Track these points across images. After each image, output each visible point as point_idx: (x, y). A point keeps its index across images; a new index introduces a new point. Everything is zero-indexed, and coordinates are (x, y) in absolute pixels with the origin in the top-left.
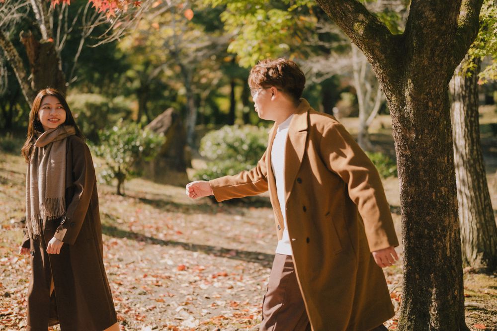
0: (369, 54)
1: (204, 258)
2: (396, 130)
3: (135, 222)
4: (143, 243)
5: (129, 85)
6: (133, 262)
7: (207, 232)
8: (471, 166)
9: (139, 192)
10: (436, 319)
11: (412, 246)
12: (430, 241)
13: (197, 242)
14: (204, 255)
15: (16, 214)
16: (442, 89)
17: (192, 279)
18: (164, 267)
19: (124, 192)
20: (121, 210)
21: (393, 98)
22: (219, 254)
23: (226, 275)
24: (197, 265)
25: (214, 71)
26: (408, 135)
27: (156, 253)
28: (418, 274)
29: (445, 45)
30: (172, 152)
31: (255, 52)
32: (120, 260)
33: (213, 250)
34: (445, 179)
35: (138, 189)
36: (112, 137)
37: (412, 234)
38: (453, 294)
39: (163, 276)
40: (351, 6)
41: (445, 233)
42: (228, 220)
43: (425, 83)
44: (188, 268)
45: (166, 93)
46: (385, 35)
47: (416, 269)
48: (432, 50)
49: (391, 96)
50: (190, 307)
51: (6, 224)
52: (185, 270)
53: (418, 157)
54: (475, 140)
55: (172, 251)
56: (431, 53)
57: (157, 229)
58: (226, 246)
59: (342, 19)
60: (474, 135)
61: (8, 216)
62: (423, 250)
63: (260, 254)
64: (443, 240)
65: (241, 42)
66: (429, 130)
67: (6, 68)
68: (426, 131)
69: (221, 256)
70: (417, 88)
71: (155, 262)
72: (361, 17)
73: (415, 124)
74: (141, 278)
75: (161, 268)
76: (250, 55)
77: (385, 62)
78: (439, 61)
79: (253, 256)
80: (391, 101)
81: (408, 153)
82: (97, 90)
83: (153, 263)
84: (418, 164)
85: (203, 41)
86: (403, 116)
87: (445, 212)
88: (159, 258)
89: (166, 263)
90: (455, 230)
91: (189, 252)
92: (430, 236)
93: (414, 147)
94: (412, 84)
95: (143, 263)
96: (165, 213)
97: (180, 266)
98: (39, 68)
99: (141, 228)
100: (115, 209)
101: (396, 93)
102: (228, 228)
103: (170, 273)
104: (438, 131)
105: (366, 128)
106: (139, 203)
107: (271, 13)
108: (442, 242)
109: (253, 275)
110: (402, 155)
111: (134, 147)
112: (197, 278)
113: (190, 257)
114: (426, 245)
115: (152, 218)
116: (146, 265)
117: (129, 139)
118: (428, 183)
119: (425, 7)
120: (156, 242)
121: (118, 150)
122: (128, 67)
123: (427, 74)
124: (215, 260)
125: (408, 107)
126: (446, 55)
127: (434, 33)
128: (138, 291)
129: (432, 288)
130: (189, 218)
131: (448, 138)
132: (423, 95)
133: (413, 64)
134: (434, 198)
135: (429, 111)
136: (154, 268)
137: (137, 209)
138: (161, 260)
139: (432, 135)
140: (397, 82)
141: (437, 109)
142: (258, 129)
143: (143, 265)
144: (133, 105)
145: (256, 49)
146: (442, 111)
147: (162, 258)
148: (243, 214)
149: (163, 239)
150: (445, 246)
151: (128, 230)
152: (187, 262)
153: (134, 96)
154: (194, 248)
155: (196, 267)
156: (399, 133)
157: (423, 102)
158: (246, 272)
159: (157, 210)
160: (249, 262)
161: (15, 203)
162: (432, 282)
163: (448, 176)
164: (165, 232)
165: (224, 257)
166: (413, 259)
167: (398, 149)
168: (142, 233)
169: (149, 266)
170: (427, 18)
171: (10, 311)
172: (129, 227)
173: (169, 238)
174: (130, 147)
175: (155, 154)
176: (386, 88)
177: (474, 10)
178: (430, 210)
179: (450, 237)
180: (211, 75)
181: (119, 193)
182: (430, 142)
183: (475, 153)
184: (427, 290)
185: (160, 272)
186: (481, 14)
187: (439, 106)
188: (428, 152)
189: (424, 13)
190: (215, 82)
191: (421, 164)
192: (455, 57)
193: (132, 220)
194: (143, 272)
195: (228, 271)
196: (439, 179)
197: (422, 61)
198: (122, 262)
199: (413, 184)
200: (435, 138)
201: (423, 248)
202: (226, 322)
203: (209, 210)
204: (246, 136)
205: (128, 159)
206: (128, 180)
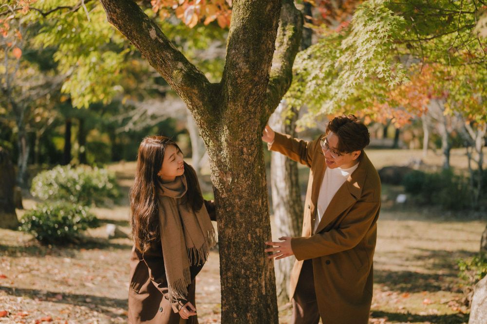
0: (188, 100)
1: (28, 303)
2: (214, 174)
7: (34, 276)
8: (291, 207)
11: (230, 286)
12: (246, 280)
13: (21, 286)
14: (28, 300)
16: (256, 136)
21: (210, 143)
22: (44, 298)
23: (51, 320)
24: (21, 311)
25: (50, 110)
26: (225, 179)
28: (236, 312)
29: (258, 94)
31: (88, 93)
33: (39, 294)
34: (260, 220)
37: (230, 274)
40: (170, 54)
41: (260, 272)
42: (56, 263)
43: (240, 130)
44: (10, 314)
46: (203, 83)
47: (234, 309)
48: (245, 99)
49: (209, 142)
52: (7, 317)
53: (234, 200)
56: (245, 102)
58: (52, 290)
59: (162, 67)
60: (294, 178)
62: (240, 289)
63: (87, 296)
64: (259, 279)
65: (75, 82)
66: (244, 174)
68: (241, 175)
69: (46, 300)
70: (233, 133)
72: (180, 65)
73: (231, 169)
76: (84, 96)
77: (202, 109)
78: (253, 109)
79: (80, 299)
80: (208, 146)
81: (225, 196)
84: (235, 206)
85: (37, 79)
86: (220, 160)
87: (260, 252)
90: (270, 269)
91: (12, 297)
92: (247, 276)
93: (230, 191)
94: (228, 131)
97: (2, 313)
101: (213, 139)
102: (56, 271)
104: (253, 175)
105: (200, 169)
107: (105, 55)
108: (258, 281)
109: (79, 319)
110: (220, 198)
113: (13, 302)
114: (242, 284)
118: (244, 225)
119: (239, 58)
123: (242, 122)
124: (40, 304)
125: (225, 152)
126: (259, 104)
127: (247, 83)
130: (15, 261)
131: (262, 182)
132: (237, 140)
133: (228, 112)
134: (249, 239)
135: (244, 156)
139: (246, 179)
140: (214, 128)
141: (251, 155)
142: (91, 169)
145: (89, 90)
146: (256, 156)
148: (73, 256)
150: (260, 285)
152: (10, 308)
154: (18, 292)
155: (20, 312)
156: (216, 176)
157: (238, 148)
158: (72, 316)
160: (75, 305)
162: (249, 320)
163: (262, 218)
165: (49, 301)
166: (231, 298)
170: (240, 68)
176: (204, 134)
177: (288, 62)
178: (246, 251)
179: (265, 276)
180: (46, 114)
182: (245, 186)
183: (294, 194)
186: (294, 67)
187: (253, 151)
188: (244, 195)
189: (238, 64)
190: (51, 121)
191: (238, 207)
192: (269, 106)
195: (53, 315)
196: (254, 221)
197: (237, 109)
199: (230, 226)
200: (249, 182)
201: (240, 287)
203: (37, 253)
204: (79, 176)
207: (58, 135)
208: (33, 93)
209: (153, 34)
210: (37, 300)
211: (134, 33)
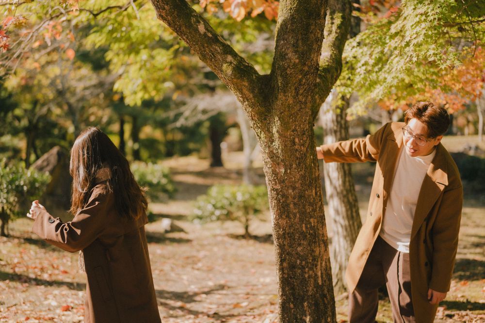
0: (238, 93)
2: (267, 165)
3: (19, 263)
4: (27, 284)
5: (16, 123)
6: (15, 305)
8: (344, 196)
9: (25, 232)
11: (286, 276)
12: (302, 271)
13: (82, 281)
16: (308, 126)
17: (76, 319)
18: (47, 308)
19: (8, 232)
20: (4, 252)
21: (262, 135)
24: (82, 305)
25: (103, 109)
26: (277, 170)
27: (40, 294)
28: (293, 303)
29: (308, 84)
30: (59, 191)
31: (140, 91)
32: (2, 303)
34: (314, 210)
35: (23, 228)
37: (285, 265)
38: (326, 321)
39: (46, 317)
40: (219, 48)
41: (316, 263)
43: (291, 120)
44: (72, 308)
45: (56, 132)
46: (252, 76)
47: (290, 299)
48: (296, 89)
49: (261, 133)
52: (70, 311)
53: (287, 190)
54: (347, 172)
55: (56, 291)
56: (295, 92)
57: (42, 270)
59: (211, 61)
60: (347, 169)
62: (296, 279)
64: (315, 269)
65: (127, 80)
66: (296, 164)
68: (294, 166)
70: (284, 124)
71: (38, 303)
72: (230, 58)
73: (283, 159)
74: (23, 321)
75: (44, 309)
76: (135, 93)
77: (253, 101)
78: (304, 99)
80: (260, 138)
81: (278, 187)
83: (36, 305)
84: (288, 197)
85: (90, 79)
86: (272, 152)
87: (315, 242)
88: (42, 299)
89: (49, 305)
90: (326, 259)
91: (74, 292)
92: (302, 266)
93: (283, 181)
94: (279, 122)
95: (26, 305)
96: (51, 253)
97: (64, 307)
99: (25, 269)
101: (264, 131)
103: (54, 314)
104: (306, 166)
105: (251, 162)
106: (24, 243)
107: (155, 52)
108: (314, 272)
110: (273, 189)
111: (17, 187)
112: (81, 318)
113: (75, 297)
114: (298, 275)
115: (37, 258)
116: (29, 307)
117: (13, 178)
118: (298, 215)
119: (288, 48)
120: (40, 283)
121: (2, 190)
122: (15, 106)
123: (293, 112)
125: (277, 144)
126: (310, 94)
127: (297, 74)
129: (306, 316)
130: (76, 257)
131: (315, 172)
132: (289, 131)
133: (279, 103)
134: (304, 229)
135: (296, 147)
136: (37, 310)
137: (21, 249)
138: (44, 301)
139: (299, 170)
140: (265, 119)
141: (303, 145)
142: (145, 165)
143: (25, 307)
144: (21, 143)
145: (140, 87)
146: (308, 146)
147: (46, 299)
149: (48, 280)
150: (316, 275)
151: (11, 271)
152: (72, 302)
153: (22, 135)
154: (79, 287)
156: (269, 168)
157: (290, 138)
159: (43, 250)
162: (306, 311)
163: (316, 208)
164: (50, 272)
166: (287, 289)
167: (269, 184)
168: (26, 274)
169: (32, 309)
170: (290, 59)
172: (12, 268)
173: (54, 278)
174: (14, 187)
175: (41, 193)
176: (255, 125)
177: (337, 51)
178: (300, 241)
179: (321, 266)
180: (100, 113)
181: (3, 234)
182: (298, 176)
183: (347, 184)
184: (301, 319)
185: (43, 313)
186: (344, 55)
187: (305, 142)
188: (297, 185)
189: (287, 54)
190: (105, 119)
191: (291, 197)
192: (319, 95)
193: (16, 261)
194: (26, 314)
196: (308, 211)
197: (287, 99)
198: (4, 306)
199: (284, 217)
200: (302, 173)
205: (12, 199)
206: (12, 220)
207: (113, 133)
208: (87, 92)
209: (201, 28)
211: (183, 28)
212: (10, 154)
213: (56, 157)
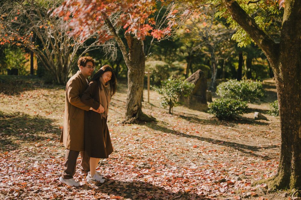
1: (207, 144)
3: (176, 126)
4: (179, 136)
5: (182, 54)
6: (173, 143)
7: (212, 133)
9: (180, 113)
10: (294, 165)
11: (284, 133)
12: (291, 131)
14: (207, 142)
15: (120, 119)
16: (295, 67)
17: (199, 151)
18: (187, 146)
19: (172, 112)
20: (170, 121)
22: (215, 142)
23: (216, 151)
26: (281, 85)
27: (184, 140)
28: (287, 145)
30: (199, 93)
32: (167, 142)
33: (212, 141)
34: (298, 104)
35: (180, 111)
36: (168, 84)
37: (284, 128)
40: (257, 32)
41: (298, 128)
43: (287, 64)
46: (271, 44)
47: (286, 143)
48: (289, 50)
50: (195, 162)
51: (115, 123)
52: (197, 148)
53: (285, 95)
55: (192, 140)
56: (288, 52)
57: (187, 130)
58: (219, 139)
61: (116, 120)
62: (289, 135)
63: (235, 143)
64: (297, 131)
67: (116, 48)
68: (288, 84)
70: (284, 66)
72: (261, 36)
73: (284, 81)
74: (175, 149)
75: (185, 146)
78: (293, 55)
79: (232, 144)
80: (274, 71)
81: (281, 93)
82: (163, 57)
83: (182, 144)
84: (286, 98)
86: (279, 77)
89: (188, 144)
91: (200, 141)
92: (292, 129)
93: (284, 90)
94: (281, 64)
96: (192, 123)
97: (195, 146)
98: (133, 50)
99: (179, 129)
100: (167, 120)
101: (276, 68)
102: (223, 132)
103: (189, 148)
104: (294, 84)
106: (180, 118)
109: (229, 152)
110: (279, 94)
111: (178, 89)
112: (202, 151)
113: (200, 143)
114: (290, 133)
115: (185, 125)
116: (178, 144)
117: (176, 85)
118: (290, 106)
119: (286, 33)
120: (185, 136)
121: (170, 90)
122: (182, 44)
123: (287, 60)
124: (212, 145)
125: (280, 74)
127: (289, 44)
128: (173, 154)
129: (292, 151)
130: (204, 126)
132: (286, 69)
133: (281, 56)
134: (293, 112)
135: (289, 76)
136: (182, 146)
137: (178, 120)
138: (186, 143)
139: (291, 86)
140: (276, 63)
141: (292, 75)
144: (184, 66)
146: (295, 75)
148: (233, 126)
149: (189, 135)
150: (298, 133)
151: (172, 129)
152: (198, 145)
153: (185, 61)
155: (202, 147)
156: (278, 84)
157: (286, 72)
158: (226, 150)
160: (229, 146)
161: (119, 115)
162: (292, 149)
164: (190, 131)
165: (217, 144)
166: (284, 138)
167: (277, 91)
168: (179, 131)
169: (180, 145)
170: (286, 38)
171: (117, 157)
173: (192, 134)
174: (176, 89)
175: (190, 93)
176: (272, 65)
178: (291, 118)
181: (170, 113)
182: (290, 89)
184: (290, 152)
185: (185, 148)
188: (290, 93)
189: (285, 36)
194: (177, 147)
195: (217, 149)
196: (295, 104)
197: (285, 55)
199: (284, 106)
202: (210, 167)
203: (215, 124)
204: (241, 85)
205: (175, 95)
206: (175, 107)
207: (235, 61)
209: (250, 23)
210: (211, 143)
211: (242, 23)
212: (177, 72)
213: (199, 75)
